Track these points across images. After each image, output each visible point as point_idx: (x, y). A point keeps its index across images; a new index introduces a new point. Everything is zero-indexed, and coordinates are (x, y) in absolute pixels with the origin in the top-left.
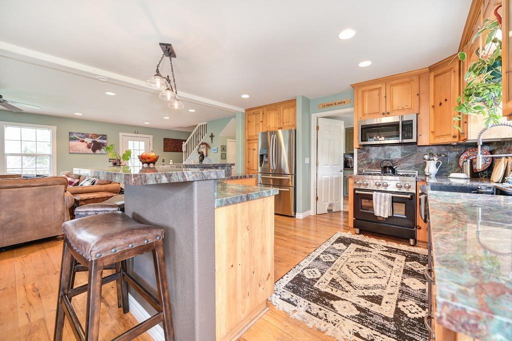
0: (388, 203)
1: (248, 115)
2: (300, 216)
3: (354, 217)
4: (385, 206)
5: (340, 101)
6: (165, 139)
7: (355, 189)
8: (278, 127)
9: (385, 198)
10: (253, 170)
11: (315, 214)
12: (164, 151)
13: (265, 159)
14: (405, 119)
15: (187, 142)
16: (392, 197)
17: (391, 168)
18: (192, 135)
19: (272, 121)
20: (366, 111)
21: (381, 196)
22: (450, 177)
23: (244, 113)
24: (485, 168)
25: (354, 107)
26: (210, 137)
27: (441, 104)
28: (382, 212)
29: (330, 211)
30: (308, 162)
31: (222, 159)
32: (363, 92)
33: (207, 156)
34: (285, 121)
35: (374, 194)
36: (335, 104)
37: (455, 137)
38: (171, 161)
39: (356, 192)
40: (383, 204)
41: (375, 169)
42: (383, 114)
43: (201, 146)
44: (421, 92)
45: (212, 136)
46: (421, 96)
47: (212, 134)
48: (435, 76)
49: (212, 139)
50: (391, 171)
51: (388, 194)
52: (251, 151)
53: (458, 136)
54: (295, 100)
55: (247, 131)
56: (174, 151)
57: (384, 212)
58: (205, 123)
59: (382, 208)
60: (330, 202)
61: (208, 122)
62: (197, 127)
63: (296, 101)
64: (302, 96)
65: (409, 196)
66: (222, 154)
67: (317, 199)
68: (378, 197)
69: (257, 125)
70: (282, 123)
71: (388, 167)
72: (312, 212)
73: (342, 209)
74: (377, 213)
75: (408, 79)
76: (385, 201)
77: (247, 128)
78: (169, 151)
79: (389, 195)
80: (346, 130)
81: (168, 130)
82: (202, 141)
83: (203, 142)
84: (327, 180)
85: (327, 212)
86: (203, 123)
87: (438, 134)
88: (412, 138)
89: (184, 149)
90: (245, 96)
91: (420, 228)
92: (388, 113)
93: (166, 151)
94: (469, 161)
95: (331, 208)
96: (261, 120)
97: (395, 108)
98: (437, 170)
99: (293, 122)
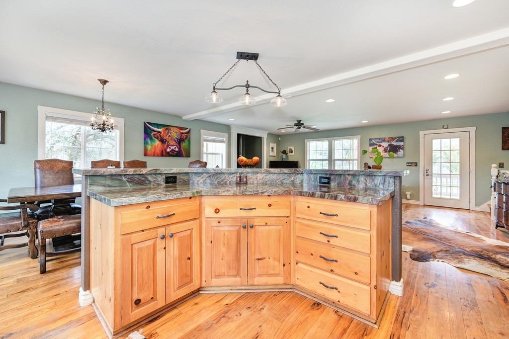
12: (503, 149)
93: (508, 149)
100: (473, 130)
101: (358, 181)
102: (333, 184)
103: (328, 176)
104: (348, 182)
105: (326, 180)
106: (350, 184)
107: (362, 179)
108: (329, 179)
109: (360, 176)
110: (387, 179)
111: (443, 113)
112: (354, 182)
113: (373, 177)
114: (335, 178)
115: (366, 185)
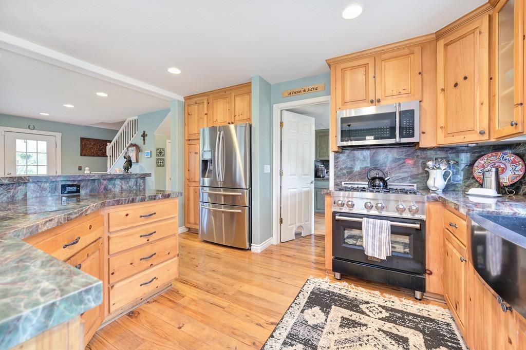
0: (386, 236)
1: (189, 105)
2: (257, 248)
3: (333, 256)
4: (380, 241)
5: (311, 87)
6: (82, 139)
7: (334, 213)
8: (228, 122)
9: (381, 227)
10: (195, 182)
11: (279, 242)
12: (81, 155)
13: (210, 167)
14: (404, 108)
15: (112, 143)
16: (392, 226)
17: (381, 179)
18: (119, 134)
19: (220, 114)
20: (348, 98)
21: (374, 225)
22: (469, 195)
23: (183, 102)
24: (516, 181)
25: (330, 95)
26: (142, 136)
27: (456, 85)
28: (377, 250)
29: (298, 235)
30: (269, 172)
31: (158, 166)
32: (344, 70)
33: (137, 161)
34: (237, 113)
35: (364, 221)
36: (305, 91)
37: (482, 133)
38: (87, 168)
39: (337, 217)
40: (377, 237)
41: (358, 181)
42: (372, 102)
43: (129, 148)
44: (424, 70)
45: (144, 135)
46: (425, 76)
47: (144, 132)
48: (446, 45)
49: (144, 140)
50: (381, 184)
51: (385, 222)
52: (193, 155)
53: (487, 132)
54: (249, 85)
55: (186, 128)
56: (99, 156)
57: (380, 250)
58: (136, 118)
59: (377, 243)
60: (298, 224)
61: (138, 116)
62: (126, 123)
63: (251, 85)
64: (260, 77)
65: (418, 226)
66: (158, 160)
67: (281, 221)
68: (371, 226)
69: (200, 118)
70: (233, 115)
71: (378, 178)
72: (274, 240)
73: (313, 232)
74: (369, 252)
75: (406, 51)
76: (381, 232)
77: (186, 124)
78: (90, 156)
79: (387, 224)
80: (316, 133)
81: (87, 128)
82: (132, 141)
83: (133, 143)
84: (293, 196)
85: (294, 238)
86: (134, 118)
87: (452, 129)
88: (413, 136)
89: (109, 153)
90: (174, 71)
91: (431, 273)
92: (379, 101)
93: (85, 155)
94: (494, 170)
95: (299, 231)
96: (206, 112)
97: (388, 93)
98: (446, 183)
99: (248, 116)
100: (59, 135)
101: (114, 185)
102: (83, 192)
103: (75, 183)
104: (103, 187)
105: (74, 189)
106: (106, 189)
107: (118, 182)
108: (78, 186)
109: (117, 180)
110: (139, 180)
111: (41, 114)
112: (110, 187)
113: (128, 180)
114: (87, 184)
115: (122, 188)
